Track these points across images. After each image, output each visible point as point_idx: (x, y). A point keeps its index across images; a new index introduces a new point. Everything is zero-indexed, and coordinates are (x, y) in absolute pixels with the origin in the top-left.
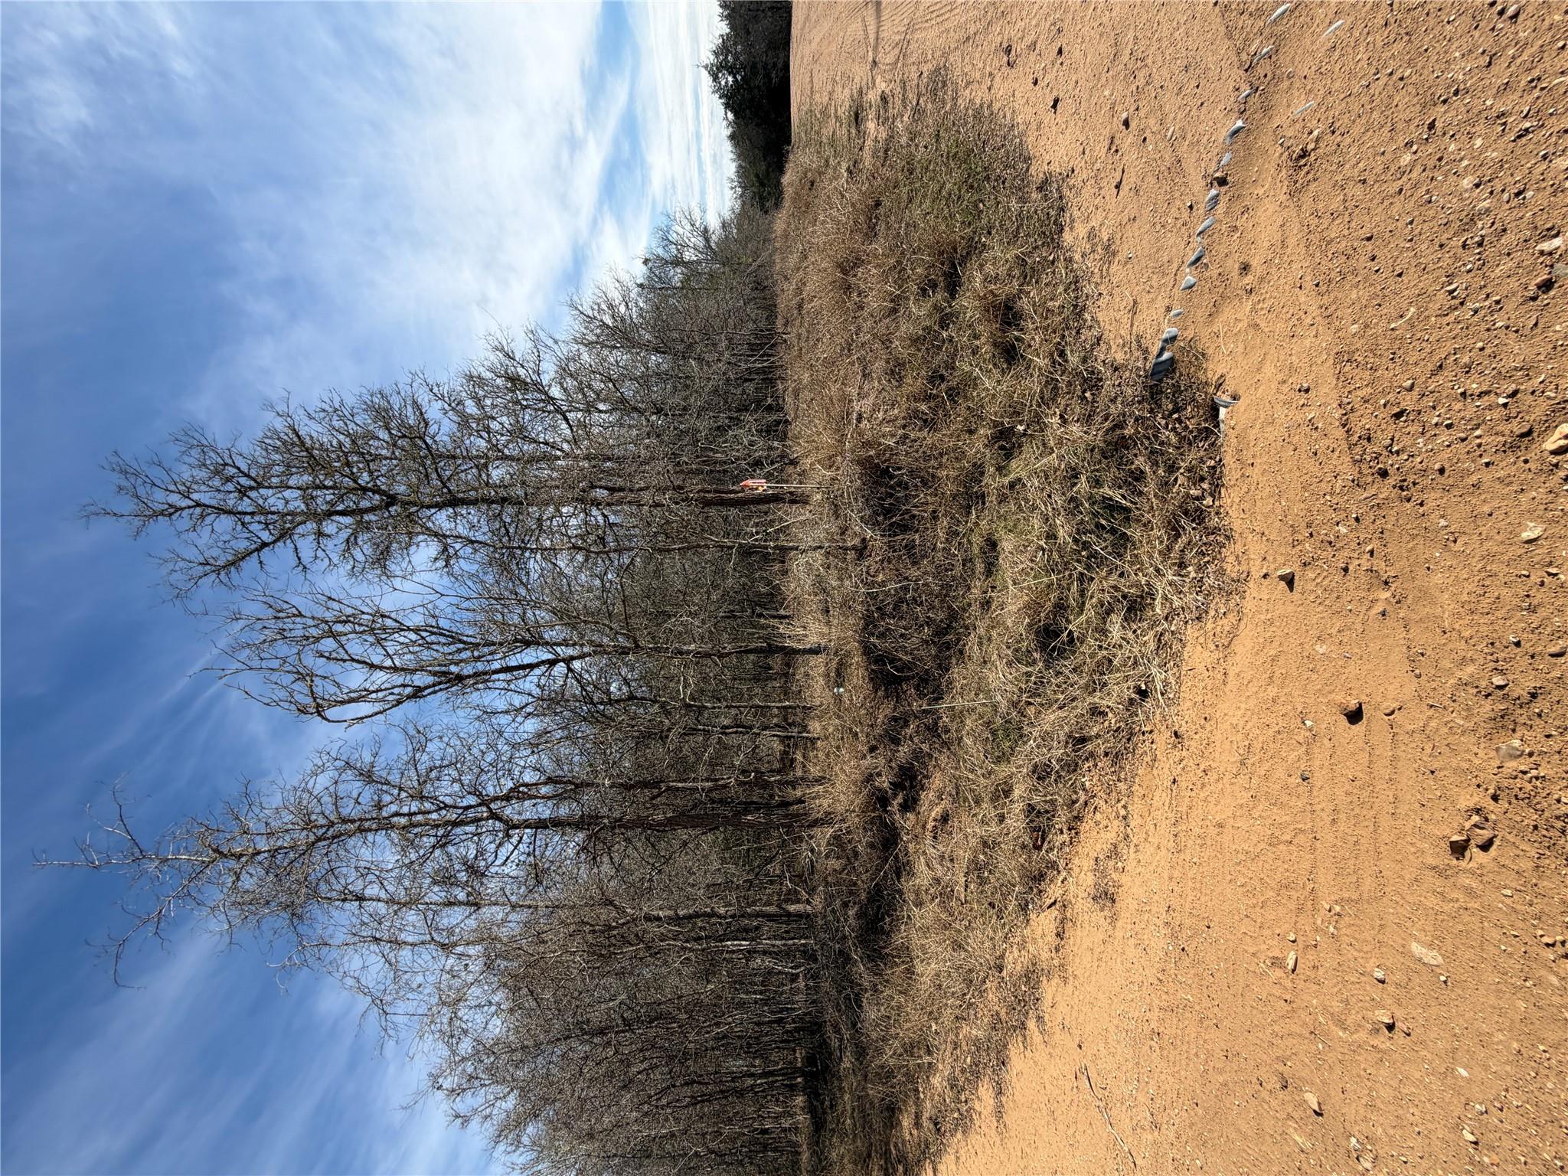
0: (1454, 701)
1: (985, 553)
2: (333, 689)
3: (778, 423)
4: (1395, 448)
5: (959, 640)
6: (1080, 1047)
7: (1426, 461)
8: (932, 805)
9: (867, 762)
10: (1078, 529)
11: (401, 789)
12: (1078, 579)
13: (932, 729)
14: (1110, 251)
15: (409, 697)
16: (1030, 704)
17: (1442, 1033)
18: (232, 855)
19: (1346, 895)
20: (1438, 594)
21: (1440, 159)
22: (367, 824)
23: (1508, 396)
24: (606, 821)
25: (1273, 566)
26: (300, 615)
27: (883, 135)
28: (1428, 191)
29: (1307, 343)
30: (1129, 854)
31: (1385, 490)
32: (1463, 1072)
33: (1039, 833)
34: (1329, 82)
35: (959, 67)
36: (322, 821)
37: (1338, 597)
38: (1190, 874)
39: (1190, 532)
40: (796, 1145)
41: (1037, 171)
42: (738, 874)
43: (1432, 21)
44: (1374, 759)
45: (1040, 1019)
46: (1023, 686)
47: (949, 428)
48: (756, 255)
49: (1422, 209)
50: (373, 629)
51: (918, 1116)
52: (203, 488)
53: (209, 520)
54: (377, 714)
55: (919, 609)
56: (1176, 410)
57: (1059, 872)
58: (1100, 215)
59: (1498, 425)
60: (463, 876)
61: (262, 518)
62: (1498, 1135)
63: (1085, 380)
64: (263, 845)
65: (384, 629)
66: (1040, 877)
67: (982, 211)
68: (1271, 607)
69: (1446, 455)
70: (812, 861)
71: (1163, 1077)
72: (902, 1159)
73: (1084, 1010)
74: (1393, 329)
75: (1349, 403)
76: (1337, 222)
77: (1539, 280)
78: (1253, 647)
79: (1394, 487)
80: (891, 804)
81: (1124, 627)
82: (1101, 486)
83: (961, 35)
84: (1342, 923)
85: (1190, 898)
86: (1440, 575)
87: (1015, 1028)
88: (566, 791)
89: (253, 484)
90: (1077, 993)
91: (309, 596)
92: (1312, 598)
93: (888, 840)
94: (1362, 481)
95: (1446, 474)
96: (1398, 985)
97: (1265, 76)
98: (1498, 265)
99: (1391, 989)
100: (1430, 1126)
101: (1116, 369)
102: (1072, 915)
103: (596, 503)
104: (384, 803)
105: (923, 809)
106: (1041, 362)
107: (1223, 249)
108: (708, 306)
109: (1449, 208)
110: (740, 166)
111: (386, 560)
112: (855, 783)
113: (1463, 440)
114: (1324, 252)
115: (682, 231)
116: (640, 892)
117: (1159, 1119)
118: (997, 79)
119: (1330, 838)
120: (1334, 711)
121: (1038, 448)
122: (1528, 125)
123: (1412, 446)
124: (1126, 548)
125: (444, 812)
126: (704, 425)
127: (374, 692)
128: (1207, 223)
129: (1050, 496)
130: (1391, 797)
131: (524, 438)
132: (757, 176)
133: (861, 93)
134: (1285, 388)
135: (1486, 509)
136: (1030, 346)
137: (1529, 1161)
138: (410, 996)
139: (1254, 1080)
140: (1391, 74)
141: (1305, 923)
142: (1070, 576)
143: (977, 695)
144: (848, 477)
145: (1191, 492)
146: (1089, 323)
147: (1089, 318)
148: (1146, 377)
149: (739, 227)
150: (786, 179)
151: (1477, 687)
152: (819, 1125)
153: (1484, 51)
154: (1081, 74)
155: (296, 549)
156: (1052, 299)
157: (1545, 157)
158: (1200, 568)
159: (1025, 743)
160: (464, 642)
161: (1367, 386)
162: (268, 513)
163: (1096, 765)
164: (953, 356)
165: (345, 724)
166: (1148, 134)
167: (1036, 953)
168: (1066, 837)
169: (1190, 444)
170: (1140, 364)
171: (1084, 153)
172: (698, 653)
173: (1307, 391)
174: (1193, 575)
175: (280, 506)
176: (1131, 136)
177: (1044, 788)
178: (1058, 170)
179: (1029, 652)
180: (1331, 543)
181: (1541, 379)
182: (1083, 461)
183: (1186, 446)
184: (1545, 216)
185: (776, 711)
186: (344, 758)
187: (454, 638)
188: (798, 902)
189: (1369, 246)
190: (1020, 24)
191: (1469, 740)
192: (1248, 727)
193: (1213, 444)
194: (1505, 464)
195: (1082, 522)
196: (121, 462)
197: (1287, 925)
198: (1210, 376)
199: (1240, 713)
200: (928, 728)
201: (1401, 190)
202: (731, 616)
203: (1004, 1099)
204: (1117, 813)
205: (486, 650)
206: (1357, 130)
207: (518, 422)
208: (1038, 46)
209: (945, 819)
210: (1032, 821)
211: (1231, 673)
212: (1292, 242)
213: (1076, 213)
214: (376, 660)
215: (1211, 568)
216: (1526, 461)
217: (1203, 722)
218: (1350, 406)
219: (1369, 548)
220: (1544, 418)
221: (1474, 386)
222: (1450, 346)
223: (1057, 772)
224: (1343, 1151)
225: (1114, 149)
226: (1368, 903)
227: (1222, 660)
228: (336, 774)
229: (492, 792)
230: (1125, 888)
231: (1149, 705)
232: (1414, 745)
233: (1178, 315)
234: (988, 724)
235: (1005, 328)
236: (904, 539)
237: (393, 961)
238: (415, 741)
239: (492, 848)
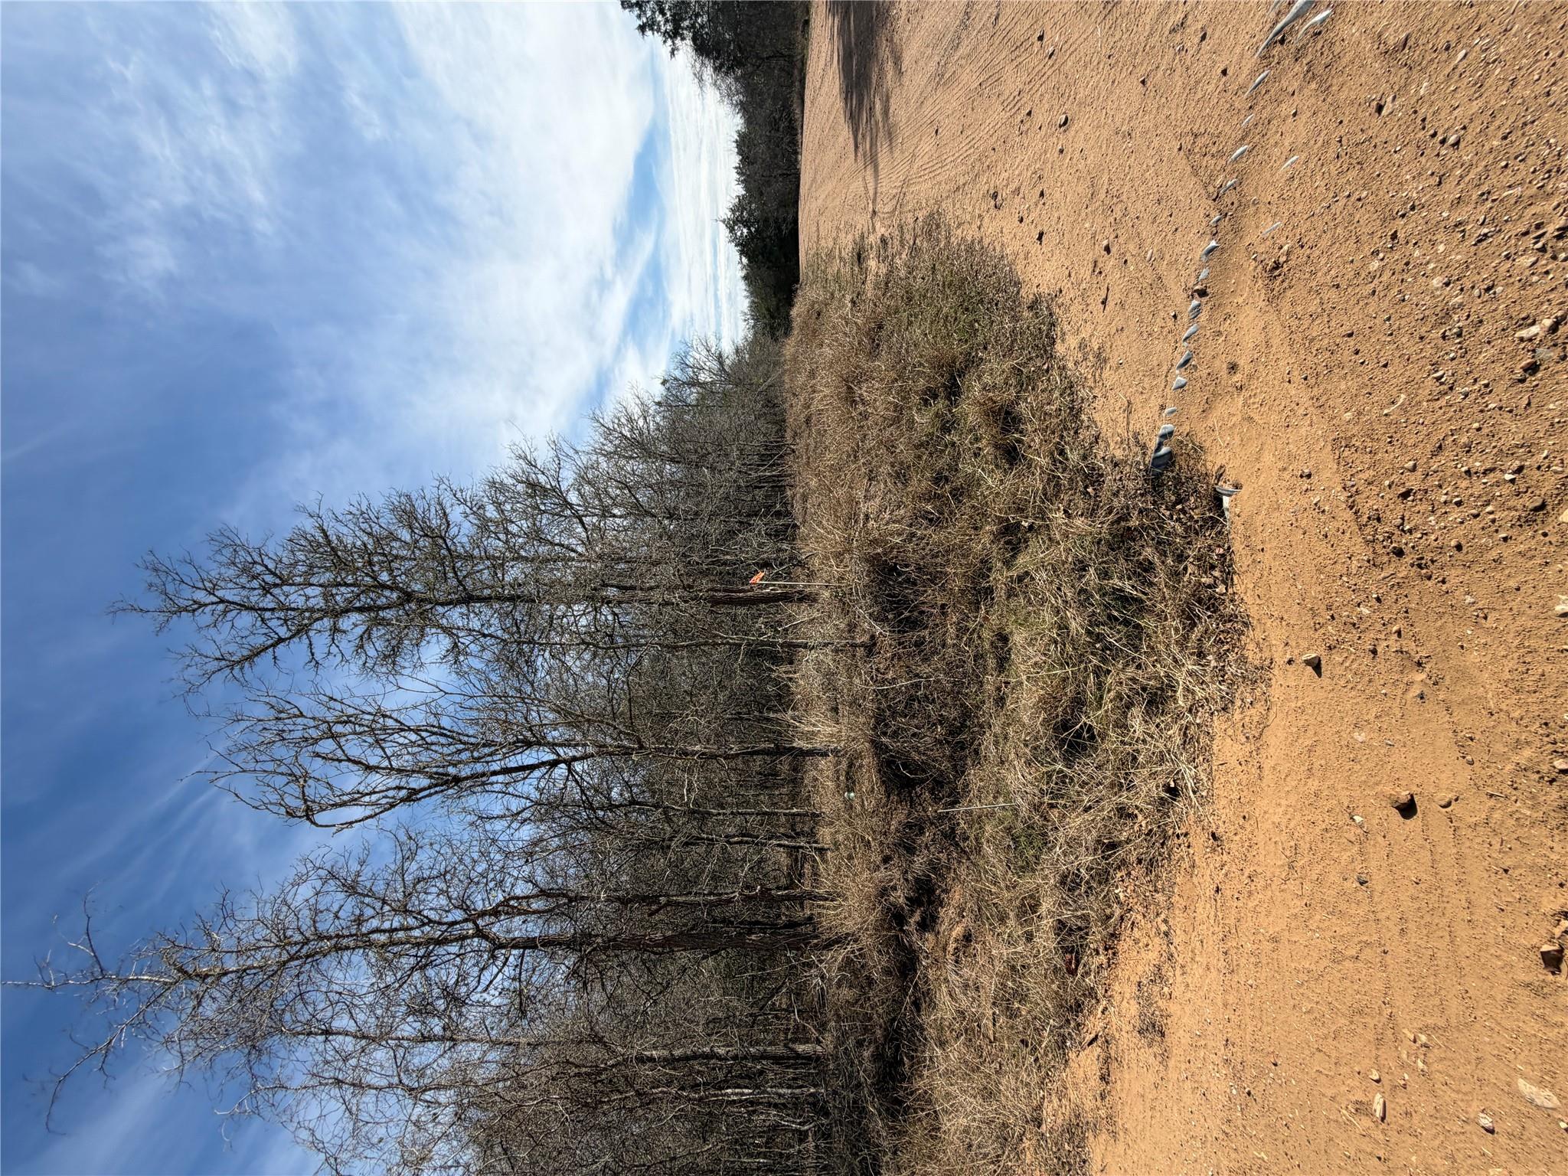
0: (1516, 789)
1: (996, 648)
2: (325, 791)
3: (787, 526)
4: (1407, 528)
5: (974, 739)
7: (1440, 538)
8: (952, 925)
9: (881, 874)
10: (1090, 621)
11: (384, 902)
12: (1095, 672)
13: (950, 835)
14: (1101, 359)
15: (403, 800)
16: (1052, 806)
18: (197, 975)
19: (1430, 1021)
20: (1476, 673)
21: (1407, 264)
22: (345, 942)
23: (1514, 473)
24: (599, 940)
25: (1296, 652)
26: (302, 715)
27: (883, 270)
28: (1400, 291)
29: (1303, 431)
30: (1175, 977)
31: (1403, 568)
33: (1072, 954)
34: (1292, 205)
35: (951, 212)
36: (298, 937)
37: (1370, 681)
38: (1247, 1000)
39: (1207, 621)
41: (1027, 294)
42: (741, 1007)
43: (1380, 152)
44: (1437, 857)
46: (1045, 787)
47: (954, 525)
48: (767, 376)
49: (1397, 307)
50: (373, 730)
52: (229, 585)
53: (230, 616)
54: (367, 818)
55: (931, 707)
56: (1179, 501)
57: (1098, 1001)
58: (1089, 328)
59: (1509, 500)
60: (441, 1004)
61: (282, 615)
63: (1087, 476)
64: (231, 964)
65: (384, 729)
66: (1078, 1007)
67: (977, 330)
68: (1300, 694)
69: (1460, 531)
70: (822, 989)
74: (1386, 415)
75: (1353, 486)
76: (1317, 322)
77: (1524, 363)
78: (1287, 738)
79: (1412, 565)
80: (907, 923)
81: (1146, 722)
82: (1111, 578)
83: (952, 186)
84: (1432, 1056)
85: (1250, 1029)
86: (1475, 653)
88: (558, 906)
89: (278, 581)
90: (1129, 1152)
91: (313, 697)
92: (1342, 682)
93: (906, 964)
94: (1378, 561)
95: (1465, 550)
96: (1511, 1135)
97: (1233, 204)
98: (1480, 353)
99: (1503, 1140)
101: (1116, 465)
102: (1117, 1052)
103: (607, 601)
104: (365, 917)
105: (943, 928)
106: (1043, 461)
107: (1210, 352)
108: (721, 420)
109: (1423, 305)
110: (753, 302)
111: (396, 656)
112: (868, 898)
113: (1476, 516)
114: (1308, 350)
115: (698, 356)
116: (634, 1025)
118: (986, 220)
119: (1401, 951)
120: (1384, 804)
121: (1044, 542)
122: (1486, 231)
123: (1425, 524)
124: (1141, 639)
125: (427, 928)
126: (714, 529)
127: (367, 794)
128: (1191, 329)
129: (1059, 589)
130: (1463, 902)
131: (540, 540)
132: (768, 310)
133: (862, 237)
134: (1286, 475)
135: (1513, 583)
136: (1030, 447)
138: (368, 1153)
140: (1349, 196)
141: (1388, 1057)
142: (1086, 669)
143: (995, 798)
144: (855, 574)
145: (1203, 580)
146: (1086, 423)
147: (1086, 419)
148: (1146, 471)
149: (752, 353)
150: (794, 312)
151: (1538, 772)
153: (1433, 174)
154: (1063, 211)
155: (311, 644)
156: (1049, 404)
157: (1507, 257)
158: (1220, 657)
159: (1050, 850)
160: (465, 743)
161: (1369, 468)
162: (287, 610)
163: (1129, 874)
164: (956, 458)
165: (334, 829)
166: (1128, 257)
167: (1079, 1102)
168: (1102, 959)
169: (1197, 534)
170: (1139, 459)
171: (1070, 276)
172: (703, 754)
173: (1309, 476)
174: (1213, 664)
175: (301, 601)
176: (1113, 259)
177: (1075, 902)
178: (1047, 291)
179: (1048, 750)
180: (1354, 625)
181: (1544, 455)
182: (1090, 553)
183: (1193, 535)
184: (1518, 308)
185: (783, 819)
186: (328, 866)
187: (453, 737)
188: (807, 1041)
189: (1351, 342)
190: (1005, 175)
191: (1539, 833)
192: (1292, 825)
193: (1220, 533)
194: (1522, 538)
195: (1094, 614)
196: (156, 561)
197: (1367, 1061)
198: (1209, 468)
199: (1280, 810)
200: (945, 835)
201: (1374, 292)
202: (738, 717)
204: (1158, 929)
205: (487, 750)
206: (1324, 243)
207: (534, 525)
208: (1022, 191)
209: (967, 938)
210: (1063, 940)
211: (1267, 765)
212: (1275, 342)
213: (1067, 328)
214: (373, 761)
215: (1232, 657)
216: (1545, 535)
217: (1242, 821)
218: (1354, 489)
219: (1395, 628)
220: (1556, 492)
221: (1478, 464)
222: (1446, 428)
223: (1087, 882)
225: (1098, 271)
226: (1459, 1030)
227: (1254, 753)
228: (318, 884)
229: (480, 906)
230: (1174, 1019)
231: (1181, 805)
232: (1479, 840)
233: (1172, 412)
234: (1009, 830)
235: (1005, 431)
236: (913, 636)
237: (354, 1109)
238: (405, 848)
239: (475, 972)
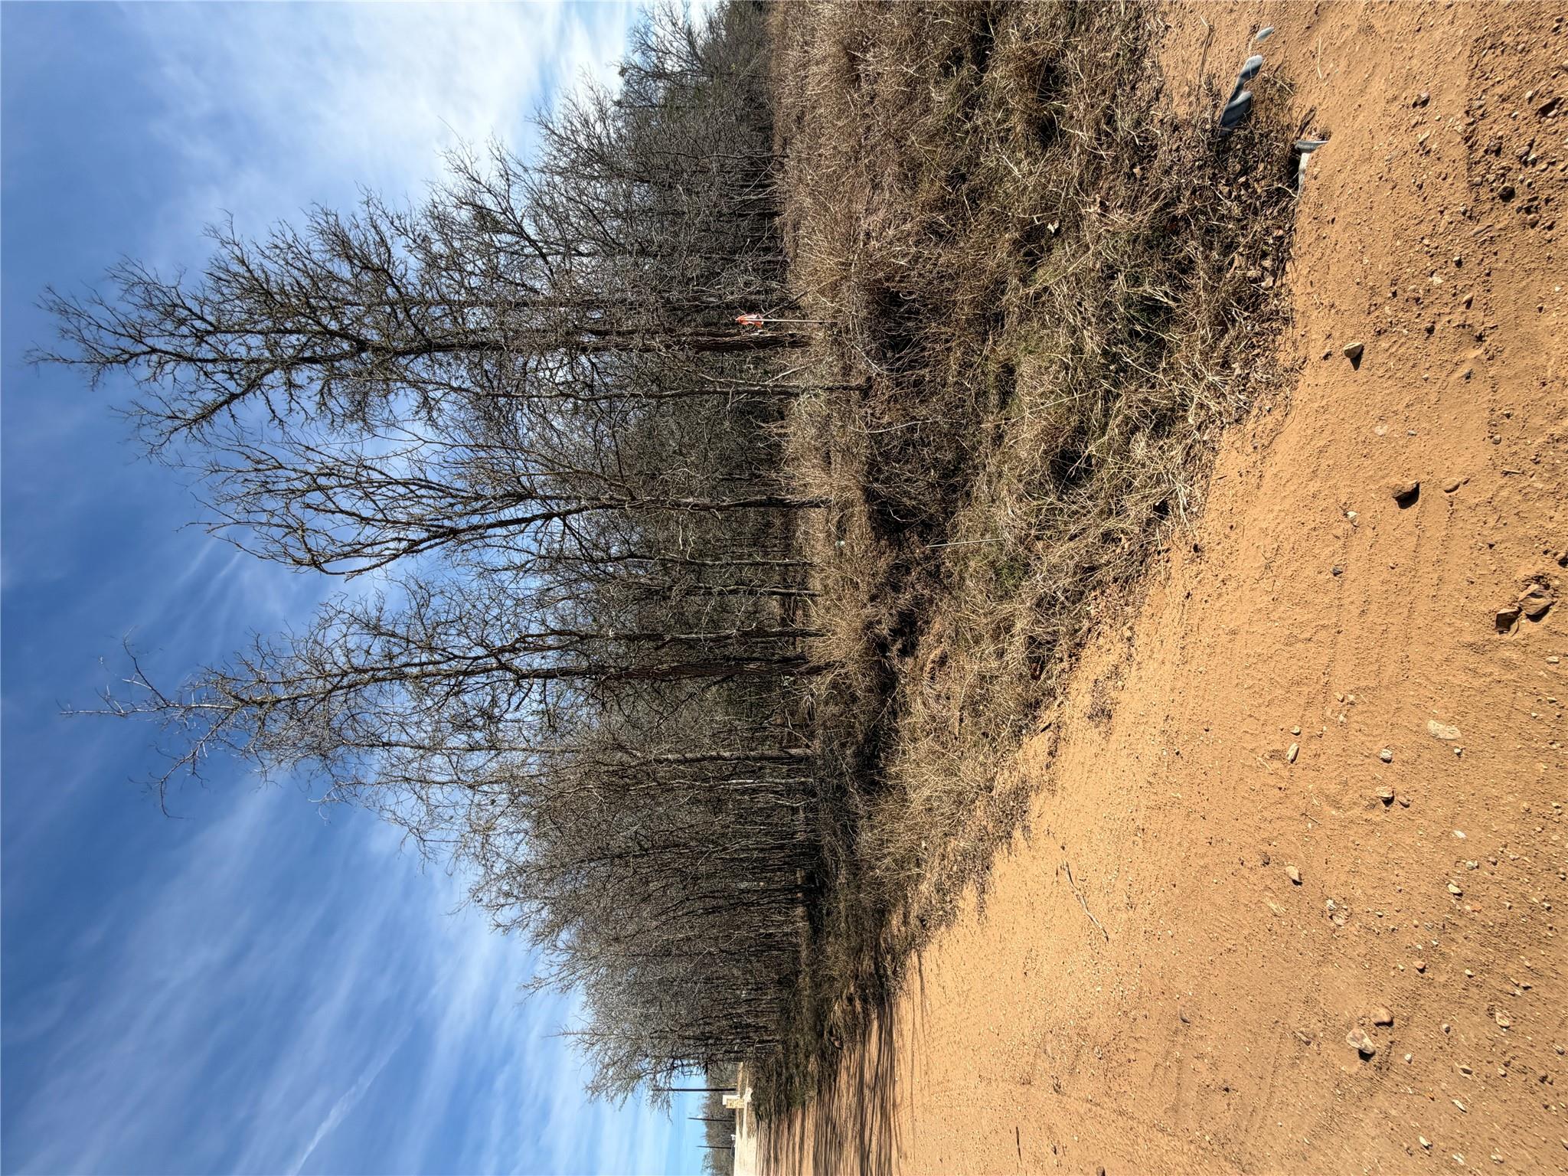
0: (1537, 463)
1: (1001, 381)
2: (326, 543)
3: (776, 261)
4: (1533, 156)
5: (966, 481)
6: (1063, 848)
8: (930, 648)
9: (869, 610)
10: (1108, 340)
11: (408, 641)
12: (1104, 398)
13: (935, 576)
15: (405, 551)
16: (1038, 538)
17: (1444, 802)
18: (253, 702)
19: (1363, 684)
20: (1546, 338)
22: (381, 674)
24: (612, 670)
25: (1338, 343)
26: (281, 467)
29: (1437, 35)
30: (1131, 675)
31: (1507, 216)
32: (1460, 834)
33: (1038, 662)
36: (336, 671)
37: (1414, 366)
38: (1195, 683)
39: (1244, 324)
40: (797, 945)
42: (742, 724)
44: (1422, 542)
45: (1026, 828)
46: (1033, 521)
47: (968, 238)
50: (359, 482)
51: (906, 916)
52: (156, 332)
53: (168, 367)
54: (374, 567)
55: (926, 450)
56: (1245, 171)
57: (1056, 698)
60: (479, 721)
61: (226, 367)
62: (1486, 886)
63: (1136, 151)
64: (281, 693)
65: (370, 481)
66: (1037, 704)
68: (1328, 391)
70: (812, 705)
71: (1143, 866)
72: (890, 950)
73: (1070, 817)
75: (1480, 107)
78: (1298, 442)
79: (1519, 210)
80: (890, 650)
81: (1150, 445)
82: (1141, 285)
84: (1354, 711)
85: (1191, 706)
87: (1001, 838)
88: (571, 643)
89: (210, 328)
90: (1064, 803)
91: (287, 446)
92: (1381, 372)
93: (887, 683)
94: (1476, 211)
96: (1405, 762)
99: (1395, 766)
100: (1413, 884)
101: (1176, 129)
102: (1066, 734)
103: (583, 349)
104: (395, 654)
105: (921, 652)
106: (1084, 135)
108: (696, 125)
111: (365, 411)
112: (855, 630)
115: (663, 33)
116: (651, 736)
117: (1135, 900)
119: (1355, 630)
120: (1384, 497)
121: (1071, 248)
124: (1160, 357)
125: (453, 663)
126: (695, 265)
127: (368, 545)
129: (1080, 304)
130: (1435, 579)
134: (1394, 108)
136: (1071, 117)
137: (1515, 905)
138: (444, 826)
139: (1237, 860)
141: (1312, 715)
142: (1095, 394)
143: (982, 535)
144: (854, 305)
145: (1249, 274)
146: (1148, 72)
147: (1149, 65)
148: (1213, 131)
152: (816, 931)
155: (268, 401)
156: (1104, 49)
158: (1247, 363)
159: (1030, 577)
160: (456, 497)
161: (1510, 77)
162: (231, 361)
163: (1103, 593)
164: (978, 148)
165: (344, 577)
167: (1026, 772)
168: (1065, 665)
169: (1256, 214)
170: (1207, 115)
172: (696, 505)
173: (1425, 103)
174: (1237, 372)
175: (242, 352)
177: (1047, 620)
179: (1041, 484)
180: (1418, 300)
182: (1122, 255)
183: (1251, 216)
185: (776, 568)
186: (349, 611)
187: (445, 491)
188: (796, 746)
192: (1279, 529)
193: (1284, 209)
195: (1114, 330)
196: (57, 300)
197: (1292, 720)
198: (1295, 115)
199: (1271, 516)
200: (929, 574)
203: (986, 897)
204: (1122, 635)
205: (479, 504)
209: (942, 661)
210: (1031, 652)
211: (1268, 476)
214: (367, 513)
215: (1260, 361)
217: (1228, 531)
218: (1481, 111)
219: (1467, 297)
223: (1062, 603)
224: (1316, 912)
226: (1387, 688)
227: (1259, 462)
228: (344, 628)
229: (498, 644)
230: (1123, 705)
231: (1169, 523)
232: (1475, 520)
233: (1266, 35)
234: (992, 564)
235: (1043, 97)
236: (912, 375)
237: (425, 797)
238: (418, 597)
239: (505, 697)
